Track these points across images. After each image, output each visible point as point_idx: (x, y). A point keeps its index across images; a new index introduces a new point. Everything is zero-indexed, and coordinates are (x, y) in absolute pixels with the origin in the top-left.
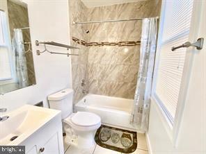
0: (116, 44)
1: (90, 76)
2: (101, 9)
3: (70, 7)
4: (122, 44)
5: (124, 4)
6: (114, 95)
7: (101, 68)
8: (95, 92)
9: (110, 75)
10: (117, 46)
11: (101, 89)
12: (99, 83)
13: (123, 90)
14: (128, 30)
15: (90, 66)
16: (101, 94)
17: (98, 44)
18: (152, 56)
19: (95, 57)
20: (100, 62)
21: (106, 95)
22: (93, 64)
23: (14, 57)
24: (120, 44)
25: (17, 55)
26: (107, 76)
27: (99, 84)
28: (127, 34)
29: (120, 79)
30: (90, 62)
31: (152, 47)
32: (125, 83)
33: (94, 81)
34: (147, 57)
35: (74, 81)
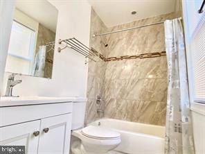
0: (136, 57)
1: (107, 94)
2: (120, 27)
3: (92, 22)
4: (144, 56)
5: (143, 20)
6: (137, 119)
7: (120, 84)
8: (113, 116)
9: (131, 93)
10: (138, 59)
11: (121, 112)
12: (117, 103)
13: (150, 112)
14: (149, 42)
15: (108, 83)
16: (120, 119)
17: (116, 59)
18: (181, 54)
19: (113, 72)
20: (118, 78)
21: (126, 120)
22: (111, 80)
23: (34, 70)
24: (141, 56)
25: (37, 68)
26: (128, 93)
27: (118, 105)
28: (149, 45)
29: (144, 97)
30: (108, 78)
31: (179, 45)
32: (152, 103)
33: (112, 100)
34: (175, 57)
35: (88, 92)
